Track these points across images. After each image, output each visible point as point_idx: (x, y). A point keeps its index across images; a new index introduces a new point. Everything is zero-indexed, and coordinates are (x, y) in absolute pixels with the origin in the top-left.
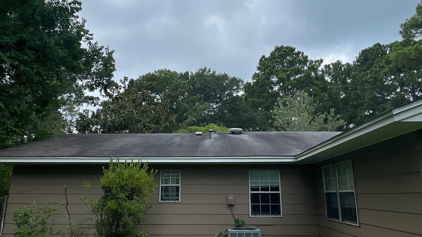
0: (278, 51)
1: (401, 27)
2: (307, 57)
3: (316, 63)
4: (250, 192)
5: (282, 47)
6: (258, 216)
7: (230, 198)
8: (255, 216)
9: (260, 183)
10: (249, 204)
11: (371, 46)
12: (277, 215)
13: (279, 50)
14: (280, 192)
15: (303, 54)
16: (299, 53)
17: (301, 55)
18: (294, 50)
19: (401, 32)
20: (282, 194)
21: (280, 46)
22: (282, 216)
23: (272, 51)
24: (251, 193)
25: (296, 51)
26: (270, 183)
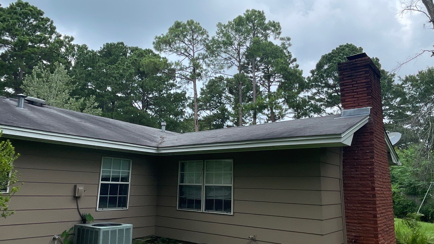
0: (21, 7)
1: (155, 39)
2: (55, 28)
3: (66, 39)
4: (101, 182)
5: (27, 4)
6: (105, 209)
7: (79, 188)
8: (103, 209)
9: (112, 172)
10: (97, 196)
11: (116, 42)
12: (123, 208)
13: (23, 7)
14: (129, 183)
15: (52, 22)
16: (48, 20)
17: (50, 23)
18: (42, 14)
19: (154, 43)
20: (131, 185)
21: (24, 2)
22: (128, 209)
23: (13, 3)
24: (101, 184)
25: (44, 16)
26: (121, 172)
